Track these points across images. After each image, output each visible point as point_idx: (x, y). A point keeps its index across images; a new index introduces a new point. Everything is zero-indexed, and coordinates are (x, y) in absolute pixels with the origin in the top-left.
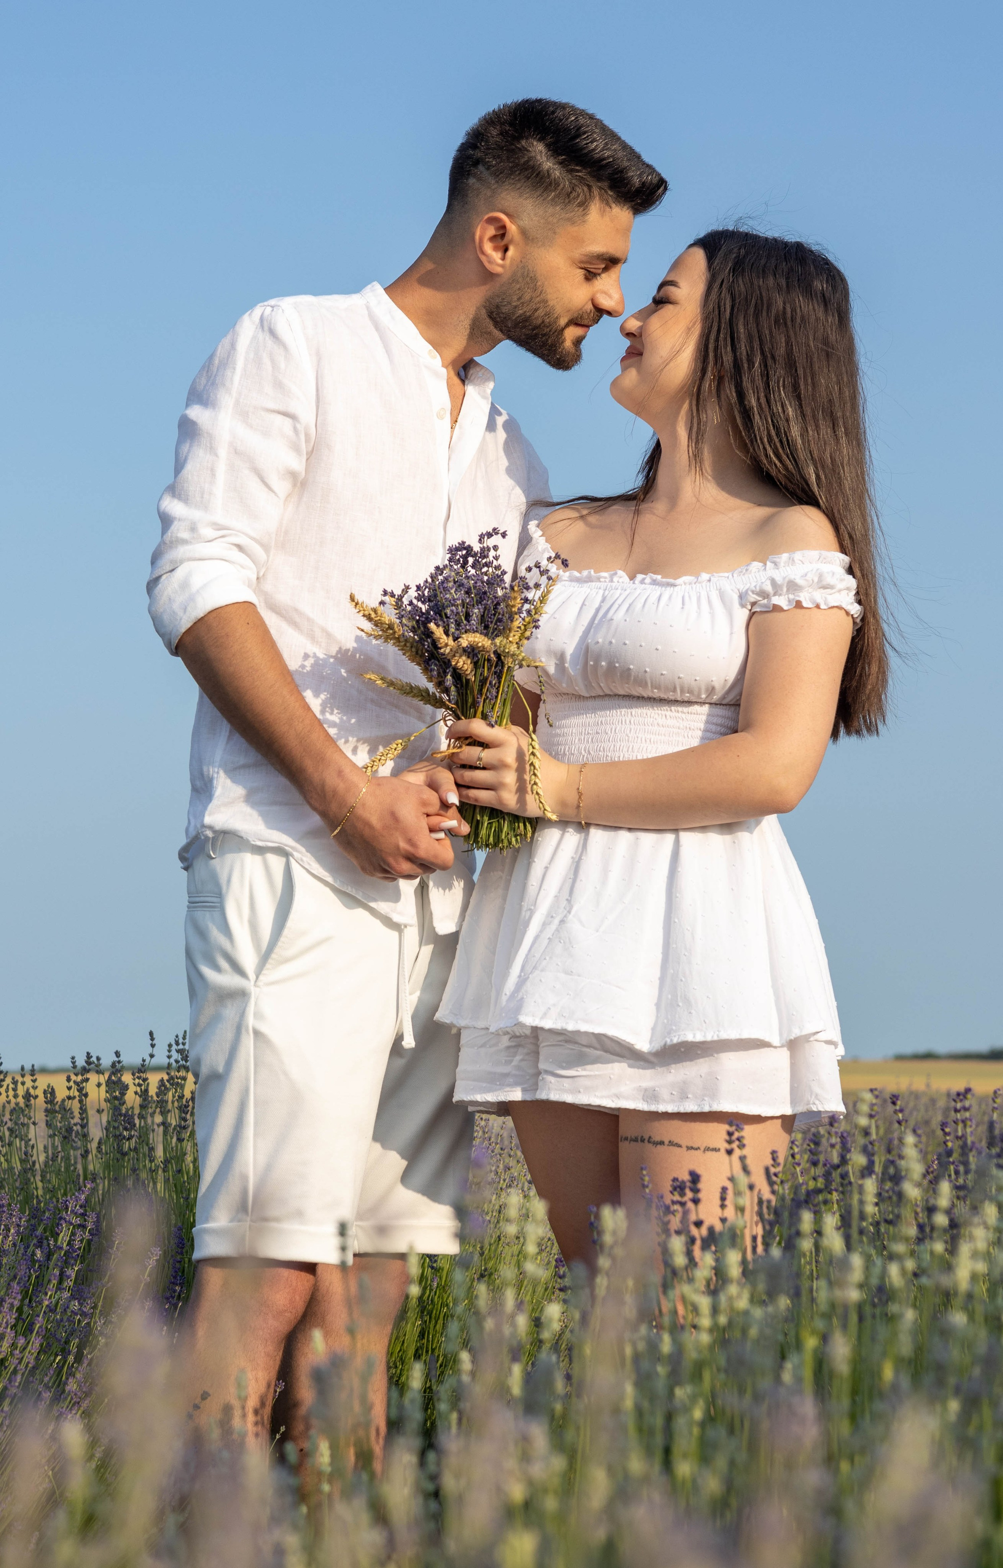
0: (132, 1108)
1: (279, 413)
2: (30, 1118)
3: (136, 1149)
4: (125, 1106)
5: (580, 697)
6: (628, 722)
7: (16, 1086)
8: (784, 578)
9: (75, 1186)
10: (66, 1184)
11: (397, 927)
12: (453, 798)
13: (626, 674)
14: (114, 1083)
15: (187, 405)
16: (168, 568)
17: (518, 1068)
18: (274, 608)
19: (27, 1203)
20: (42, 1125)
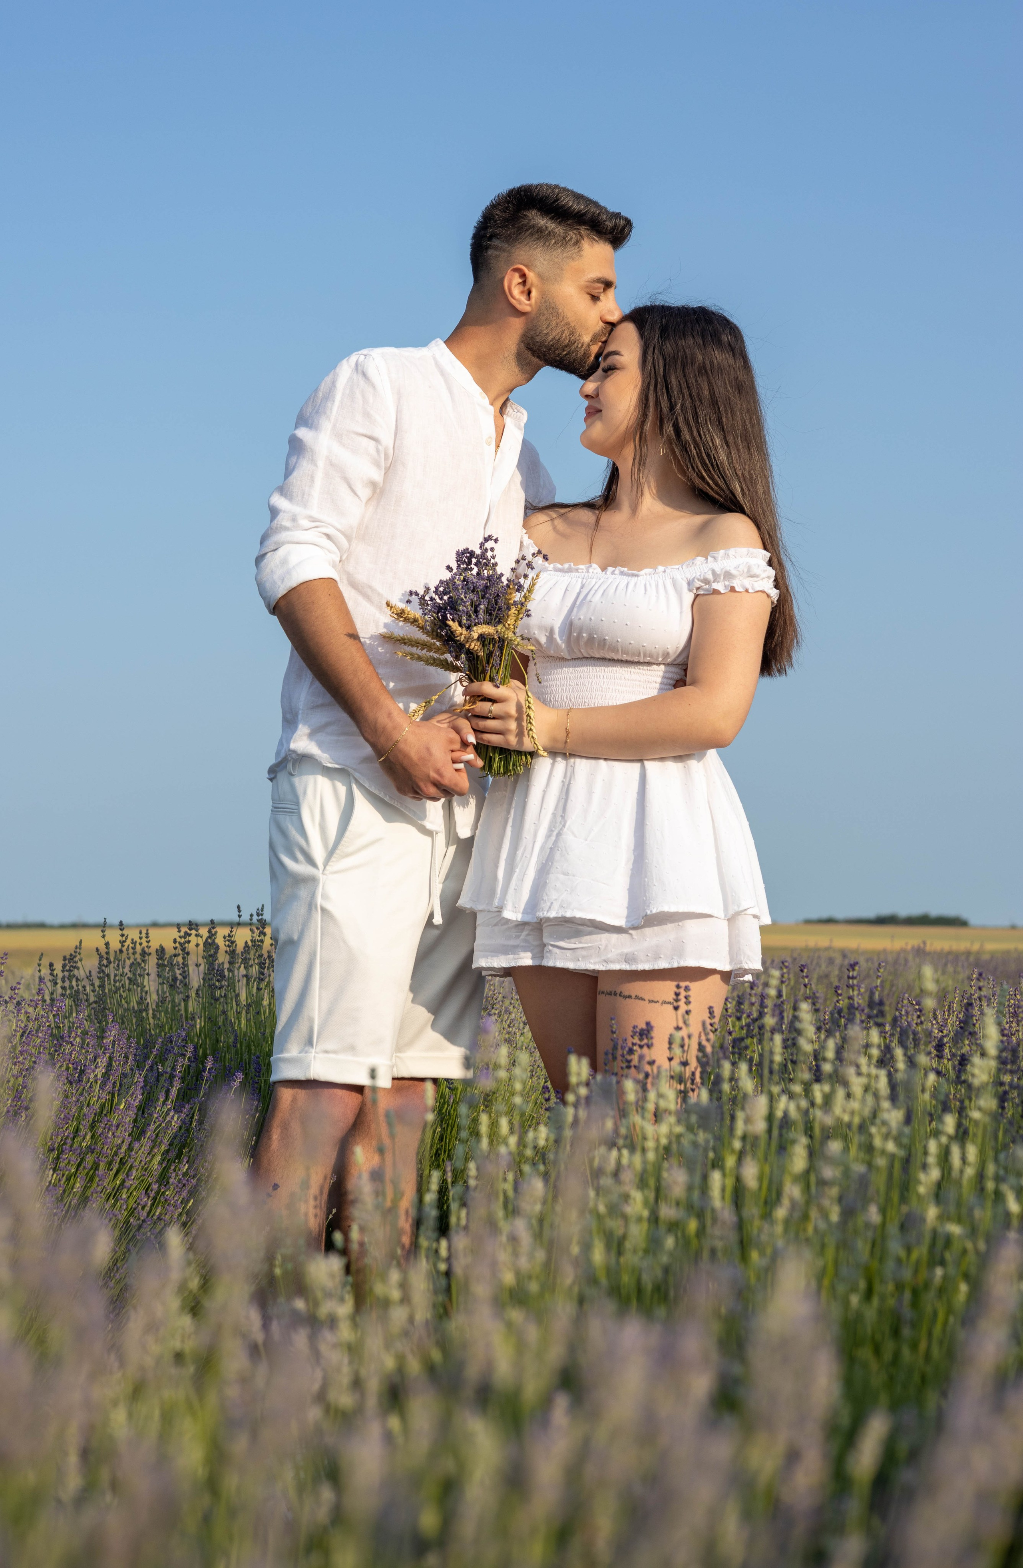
0: (223, 963)
1: (366, 436)
2: (145, 970)
3: (225, 996)
4: (217, 962)
5: (563, 659)
6: (602, 677)
7: (135, 945)
8: (722, 570)
9: (179, 1023)
10: (172, 1020)
11: (429, 833)
12: (472, 739)
13: (603, 643)
14: (210, 944)
15: (296, 428)
16: (273, 548)
17: (525, 941)
18: (353, 585)
19: (142, 1035)
20: (153, 975)
